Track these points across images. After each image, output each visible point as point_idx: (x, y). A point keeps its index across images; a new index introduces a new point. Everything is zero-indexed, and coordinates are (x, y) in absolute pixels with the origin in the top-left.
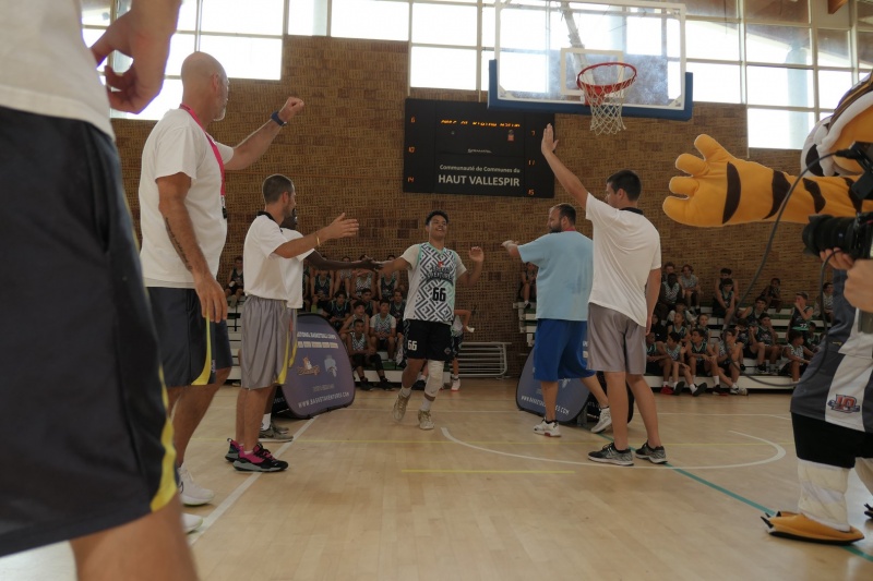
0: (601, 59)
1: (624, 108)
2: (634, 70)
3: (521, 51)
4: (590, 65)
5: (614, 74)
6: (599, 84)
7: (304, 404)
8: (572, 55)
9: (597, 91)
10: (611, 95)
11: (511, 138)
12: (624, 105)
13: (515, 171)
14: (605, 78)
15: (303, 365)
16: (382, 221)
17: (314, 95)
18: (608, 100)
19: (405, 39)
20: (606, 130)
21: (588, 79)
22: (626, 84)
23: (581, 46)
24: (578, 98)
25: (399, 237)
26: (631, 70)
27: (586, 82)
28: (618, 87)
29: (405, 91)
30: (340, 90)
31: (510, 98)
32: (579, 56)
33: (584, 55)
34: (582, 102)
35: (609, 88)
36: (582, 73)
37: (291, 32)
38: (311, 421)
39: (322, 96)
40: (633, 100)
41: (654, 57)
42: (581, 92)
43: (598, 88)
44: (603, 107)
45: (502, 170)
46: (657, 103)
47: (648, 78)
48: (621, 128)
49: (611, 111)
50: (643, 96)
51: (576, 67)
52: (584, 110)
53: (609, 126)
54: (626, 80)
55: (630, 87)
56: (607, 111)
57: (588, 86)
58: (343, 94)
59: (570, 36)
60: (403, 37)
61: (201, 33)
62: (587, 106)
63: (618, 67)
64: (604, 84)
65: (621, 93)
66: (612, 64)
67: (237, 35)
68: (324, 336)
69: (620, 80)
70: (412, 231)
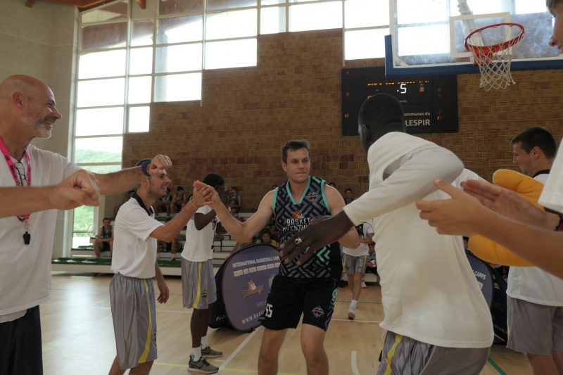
0: (490, 21)
1: (512, 63)
2: (522, 28)
3: (413, 25)
4: (478, 28)
5: (502, 33)
6: (488, 45)
7: (247, 320)
8: (462, 23)
9: (486, 51)
10: (500, 53)
11: (422, 89)
12: (513, 60)
13: (427, 114)
14: (492, 38)
15: (247, 287)
16: (328, 157)
17: (279, 74)
18: (496, 58)
19: (340, 26)
20: (495, 86)
21: (477, 41)
22: (513, 42)
23: (470, 13)
24: (467, 59)
25: (340, 168)
26: (519, 29)
27: (473, 44)
28: (506, 45)
29: (342, 64)
30: (296, 68)
31: (404, 65)
32: (467, 22)
33: (472, 20)
34: (472, 62)
35: (496, 48)
36: (469, 37)
37: (262, 33)
38: (254, 333)
39: (284, 73)
40: (521, 55)
41: (542, 14)
42: (470, 54)
43: (485, 49)
44: (491, 66)
45: (416, 115)
46: (547, 56)
47: (536, 33)
48: (511, 83)
49: (499, 69)
50: (532, 50)
51: (465, 31)
52: (473, 69)
53: (499, 81)
54: (515, 37)
55: (519, 44)
56: (495, 69)
57: (475, 48)
58: (298, 70)
59: (459, 6)
60: (338, 26)
61: (206, 41)
62: (476, 65)
63: (506, 27)
64: (492, 44)
65: (510, 50)
66: (499, 25)
67: (228, 39)
68: (268, 259)
69: (508, 39)
70: (350, 163)
